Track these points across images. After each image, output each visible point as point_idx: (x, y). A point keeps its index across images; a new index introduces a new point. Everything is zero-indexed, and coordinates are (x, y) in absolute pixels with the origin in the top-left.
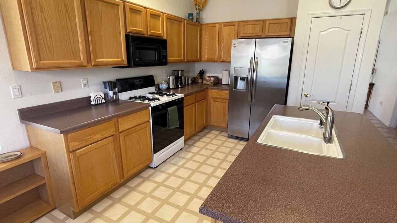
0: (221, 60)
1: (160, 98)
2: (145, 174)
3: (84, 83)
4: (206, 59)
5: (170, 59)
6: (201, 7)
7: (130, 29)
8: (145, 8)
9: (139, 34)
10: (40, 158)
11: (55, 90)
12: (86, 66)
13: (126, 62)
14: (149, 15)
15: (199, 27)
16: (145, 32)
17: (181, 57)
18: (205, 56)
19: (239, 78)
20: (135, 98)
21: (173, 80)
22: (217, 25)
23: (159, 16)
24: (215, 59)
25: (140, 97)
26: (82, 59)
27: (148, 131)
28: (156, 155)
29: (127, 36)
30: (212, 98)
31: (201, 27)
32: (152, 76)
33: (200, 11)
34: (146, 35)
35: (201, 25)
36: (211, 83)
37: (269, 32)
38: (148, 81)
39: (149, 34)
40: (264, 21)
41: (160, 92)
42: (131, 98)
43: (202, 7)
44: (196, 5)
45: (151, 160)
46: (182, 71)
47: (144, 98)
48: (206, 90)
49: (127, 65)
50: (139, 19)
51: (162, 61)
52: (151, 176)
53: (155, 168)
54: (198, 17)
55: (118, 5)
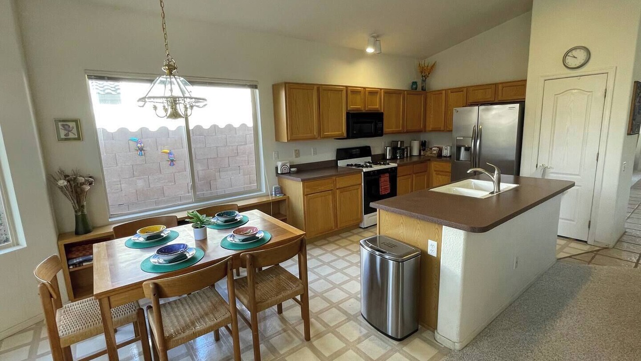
0: (448, 129)
1: (373, 166)
2: (355, 231)
3: (314, 151)
4: (430, 129)
5: (386, 130)
6: (427, 74)
7: (352, 107)
8: (364, 88)
9: (357, 110)
10: (285, 200)
11: (295, 155)
12: (317, 138)
13: (345, 135)
14: (367, 93)
15: (423, 96)
16: (363, 109)
17: (400, 128)
18: (430, 126)
19: (463, 149)
20: (352, 165)
21: (390, 150)
22: (444, 92)
23: (377, 93)
24: (440, 128)
25: (356, 165)
26: (315, 134)
27: (359, 193)
28: (366, 217)
29: (348, 114)
30: (435, 171)
31: (426, 95)
32: (369, 147)
33: (426, 78)
34: (364, 111)
35: (427, 93)
36: (434, 155)
37: (502, 96)
38: (365, 151)
39: (366, 109)
40: (496, 85)
41: (375, 161)
42: (348, 165)
43: (429, 74)
44: (422, 72)
45: (361, 220)
46: (401, 142)
47: (359, 166)
48: (428, 162)
49: (346, 137)
50: (358, 98)
51: (378, 132)
52: (359, 233)
53: (365, 228)
54: (424, 84)
55: (342, 91)
